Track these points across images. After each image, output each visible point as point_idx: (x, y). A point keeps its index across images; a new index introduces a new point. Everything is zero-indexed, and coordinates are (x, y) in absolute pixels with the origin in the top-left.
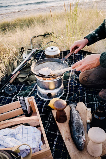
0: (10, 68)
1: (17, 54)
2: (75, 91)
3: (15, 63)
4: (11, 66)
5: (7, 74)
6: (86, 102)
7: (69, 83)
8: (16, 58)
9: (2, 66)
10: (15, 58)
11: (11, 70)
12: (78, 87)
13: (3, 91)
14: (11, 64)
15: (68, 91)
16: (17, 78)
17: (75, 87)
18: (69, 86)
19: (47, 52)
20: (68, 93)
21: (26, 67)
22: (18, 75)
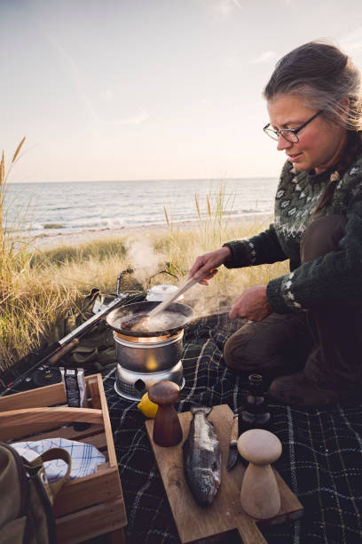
0: (56, 330)
1: (79, 302)
2: (212, 382)
3: (72, 320)
4: (59, 327)
5: (46, 344)
6: (236, 406)
7: (198, 365)
8: (77, 308)
9: (38, 323)
10: (73, 310)
11: (57, 335)
12: (221, 374)
13: (28, 380)
14: (62, 323)
15: (195, 385)
16: (70, 353)
17: (213, 373)
18: (196, 372)
19: (152, 295)
20: (193, 389)
21: (97, 330)
22: (74, 347)
